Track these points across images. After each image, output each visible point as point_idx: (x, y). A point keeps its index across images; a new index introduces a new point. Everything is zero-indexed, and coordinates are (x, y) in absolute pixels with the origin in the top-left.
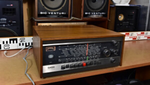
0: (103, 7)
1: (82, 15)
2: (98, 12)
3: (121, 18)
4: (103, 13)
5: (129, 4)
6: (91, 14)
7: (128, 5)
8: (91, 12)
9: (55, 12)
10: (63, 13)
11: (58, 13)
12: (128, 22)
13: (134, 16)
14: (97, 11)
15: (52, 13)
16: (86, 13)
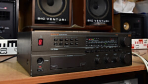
0: (106, 14)
1: (85, 22)
2: (101, 20)
3: (127, 27)
4: (107, 21)
5: (133, 11)
6: (94, 22)
7: (133, 13)
8: (94, 19)
9: (54, 18)
10: (63, 20)
11: (57, 19)
12: (134, 32)
13: (140, 25)
14: (100, 18)
15: (51, 19)
16: (89, 21)
